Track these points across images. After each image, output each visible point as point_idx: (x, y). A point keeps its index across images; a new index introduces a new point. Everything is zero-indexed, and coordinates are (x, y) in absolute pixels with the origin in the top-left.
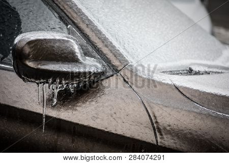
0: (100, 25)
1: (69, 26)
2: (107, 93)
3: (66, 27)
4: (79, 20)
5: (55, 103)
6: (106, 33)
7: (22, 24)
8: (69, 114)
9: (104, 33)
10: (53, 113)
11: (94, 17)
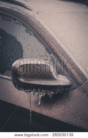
0: (71, 55)
1: (51, 55)
2: (72, 99)
3: (49, 55)
4: (58, 51)
5: (39, 104)
6: (75, 60)
7: (24, 53)
8: (48, 112)
9: (73, 60)
10: (38, 110)
11: (68, 49)
